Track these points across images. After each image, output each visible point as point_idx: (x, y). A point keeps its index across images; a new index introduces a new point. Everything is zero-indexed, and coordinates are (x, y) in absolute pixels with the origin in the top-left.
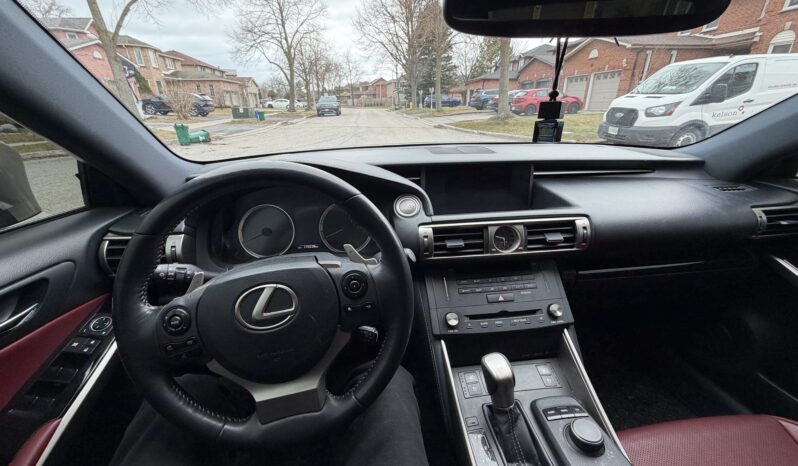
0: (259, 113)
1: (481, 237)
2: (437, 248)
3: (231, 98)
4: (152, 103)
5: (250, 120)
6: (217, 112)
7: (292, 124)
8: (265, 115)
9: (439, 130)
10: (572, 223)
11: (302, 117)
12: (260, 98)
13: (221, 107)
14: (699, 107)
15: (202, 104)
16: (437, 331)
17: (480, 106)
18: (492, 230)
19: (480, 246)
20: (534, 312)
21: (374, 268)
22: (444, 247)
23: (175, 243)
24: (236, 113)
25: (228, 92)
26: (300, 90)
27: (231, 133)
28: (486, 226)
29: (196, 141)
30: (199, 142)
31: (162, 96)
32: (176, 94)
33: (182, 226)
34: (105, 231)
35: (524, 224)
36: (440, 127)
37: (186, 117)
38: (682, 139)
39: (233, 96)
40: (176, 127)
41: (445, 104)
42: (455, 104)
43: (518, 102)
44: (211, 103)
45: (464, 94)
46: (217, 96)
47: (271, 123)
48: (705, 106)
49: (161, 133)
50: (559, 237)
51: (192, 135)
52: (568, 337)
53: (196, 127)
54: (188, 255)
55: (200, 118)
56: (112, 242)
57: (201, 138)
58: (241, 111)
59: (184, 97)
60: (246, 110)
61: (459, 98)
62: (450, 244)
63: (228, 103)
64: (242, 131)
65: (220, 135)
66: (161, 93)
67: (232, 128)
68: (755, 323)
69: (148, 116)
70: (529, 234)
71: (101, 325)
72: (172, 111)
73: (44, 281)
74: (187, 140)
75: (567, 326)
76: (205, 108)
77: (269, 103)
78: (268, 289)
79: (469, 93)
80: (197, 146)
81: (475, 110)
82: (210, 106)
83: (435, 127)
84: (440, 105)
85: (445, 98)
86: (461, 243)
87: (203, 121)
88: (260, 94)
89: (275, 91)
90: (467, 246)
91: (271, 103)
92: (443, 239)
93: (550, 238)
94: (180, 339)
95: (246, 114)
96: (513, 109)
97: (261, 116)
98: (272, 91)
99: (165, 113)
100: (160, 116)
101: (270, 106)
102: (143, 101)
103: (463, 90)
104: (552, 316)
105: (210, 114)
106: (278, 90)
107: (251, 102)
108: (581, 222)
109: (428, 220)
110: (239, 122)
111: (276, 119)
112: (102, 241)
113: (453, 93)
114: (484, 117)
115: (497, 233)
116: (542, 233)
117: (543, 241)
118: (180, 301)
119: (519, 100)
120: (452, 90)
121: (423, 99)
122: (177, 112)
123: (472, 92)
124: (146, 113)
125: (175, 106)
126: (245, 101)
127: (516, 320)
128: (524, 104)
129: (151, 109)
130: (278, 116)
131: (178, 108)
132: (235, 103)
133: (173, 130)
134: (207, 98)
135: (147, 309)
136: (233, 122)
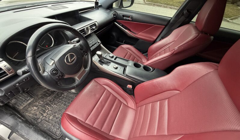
1: (84, 31)
18: (85, 29)
19: (85, 33)
20: (96, 43)
28: (84, 29)
35: (89, 26)
50: (94, 27)
52: (101, 45)
68: (114, 34)
70: (90, 28)
75: (101, 43)
86: (82, 33)
94: (58, 75)
104: (99, 43)
108: (96, 23)
117: (93, 29)
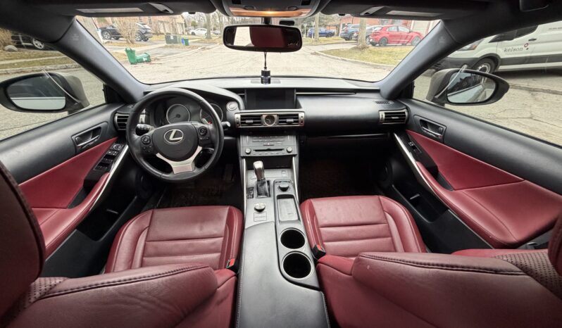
0: (185, 40)
1: (259, 119)
2: (242, 123)
3: (164, 26)
4: (107, 31)
5: (179, 45)
6: (155, 38)
7: (209, 49)
8: (189, 41)
9: (314, 56)
10: (297, 115)
11: (216, 43)
12: (186, 26)
13: (157, 34)
14: (496, 43)
15: (144, 31)
16: (242, 155)
17: (348, 38)
18: (264, 117)
19: (260, 123)
20: (281, 150)
21: (210, 127)
22: (245, 123)
23: (143, 117)
24: (168, 39)
25: (162, 22)
26: (215, 21)
27: (166, 55)
28: (262, 115)
29: (141, 61)
30: (143, 62)
31: (114, 25)
32: (124, 23)
33: (144, 111)
34: (115, 112)
35: (278, 115)
36: (315, 54)
37: (132, 42)
38: (480, 68)
39: (165, 24)
40: (126, 50)
41: (321, 34)
42: (330, 35)
43: (375, 35)
44: (150, 31)
45: (337, 27)
46: (154, 25)
47: (193, 48)
48: (500, 43)
49: (117, 55)
50: (292, 120)
51: (138, 57)
52: (294, 160)
53: (140, 50)
54: (147, 122)
55: (143, 42)
56: (119, 117)
57: (144, 59)
58: (172, 38)
59: (130, 25)
60: (175, 37)
61: (333, 30)
62: (247, 121)
63: (162, 31)
64: (173, 54)
65: (158, 56)
66: (113, 22)
67: (166, 51)
69: (106, 41)
70: (280, 119)
71: (118, 147)
72: (122, 37)
73: (99, 128)
74: (135, 61)
75: (294, 155)
76: (146, 35)
77: (192, 31)
78: (174, 131)
79: (341, 26)
80: (143, 64)
81: (344, 40)
82: (149, 33)
83: (312, 54)
84: (318, 35)
85: (323, 30)
86: (252, 121)
87: (145, 45)
88: (185, 24)
89: (197, 22)
90: (254, 123)
91: (194, 31)
92: (245, 120)
93: (288, 120)
94: (148, 145)
95: (175, 41)
96: (371, 40)
97: (186, 42)
98: (194, 22)
99: (117, 39)
100: (113, 40)
101: (193, 34)
102: (101, 28)
103: (337, 23)
104: (288, 152)
105: (150, 39)
106: (199, 21)
107: (179, 30)
108: (301, 114)
109: (239, 111)
110: (171, 47)
111: (197, 44)
112: (114, 116)
113: (329, 26)
114: (349, 46)
115: (266, 118)
116: (286, 118)
117: (285, 122)
118: (147, 134)
119: (376, 34)
120: (329, 24)
121: (307, 31)
122: (126, 38)
123: (344, 25)
124: (104, 38)
125: (124, 33)
126: (175, 30)
127: (273, 152)
128: (379, 37)
129: (107, 35)
130: (198, 42)
131: (127, 35)
132: (167, 31)
133: (125, 52)
134: (147, 26)
135: (136, 137)
136: (166, 47)
